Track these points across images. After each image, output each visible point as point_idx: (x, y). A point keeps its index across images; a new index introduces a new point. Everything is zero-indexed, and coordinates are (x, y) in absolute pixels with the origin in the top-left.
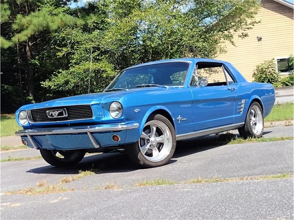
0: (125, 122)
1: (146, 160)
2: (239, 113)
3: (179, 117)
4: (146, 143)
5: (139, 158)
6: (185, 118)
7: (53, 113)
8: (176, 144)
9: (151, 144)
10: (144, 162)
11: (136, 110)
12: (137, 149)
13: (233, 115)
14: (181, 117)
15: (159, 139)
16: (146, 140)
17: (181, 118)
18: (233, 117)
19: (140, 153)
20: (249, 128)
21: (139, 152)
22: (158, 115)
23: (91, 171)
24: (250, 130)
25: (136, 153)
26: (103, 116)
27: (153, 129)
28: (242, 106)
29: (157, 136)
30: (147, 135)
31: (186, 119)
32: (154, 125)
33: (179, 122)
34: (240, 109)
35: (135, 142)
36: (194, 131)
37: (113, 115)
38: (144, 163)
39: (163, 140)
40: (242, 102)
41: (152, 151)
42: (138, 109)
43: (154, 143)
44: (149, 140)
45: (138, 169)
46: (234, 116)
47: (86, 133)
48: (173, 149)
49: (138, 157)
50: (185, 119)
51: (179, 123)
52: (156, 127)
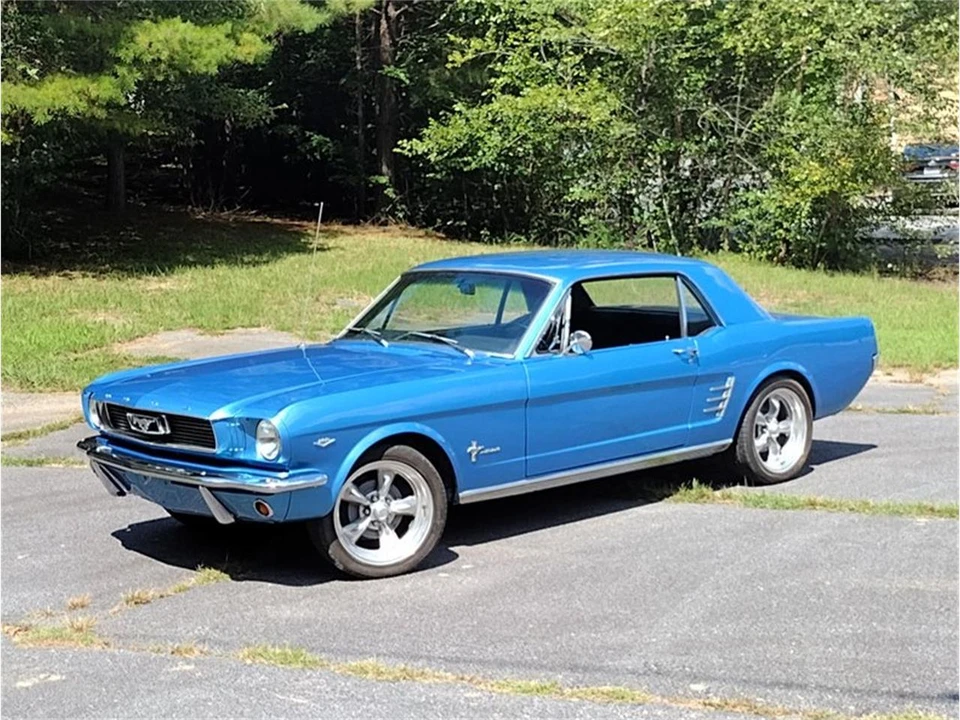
0: (287, 471)
1: (351, 561)
2: (713, 414)
3: (474, 447)
4: (362, 515)
5: (333, 557)
6: (495, 447)
7: (140, 422)
8: (443, 522)
9: (373, 519)
10: (344, 565)
11: (323, 440)
12: (328, 535)
13: (686, 423)
14: (477, 446)
15: (400, 506)
16: (361, 509)
17: (480, 448)
18: (688, 429)
19: (334, 543)
20: (747, 455)
21: (332, 541)
22: (396, 447)
23: (222, 571)
24: (749, 460)
25: (323, 543)
26: (242, 449)
27: (384, 480)
28: (724, 396)
29: (395, 498)
30: (365, 495)
31: (498, 449)
32: (388, 471)
33: (474, 460)
34: (718, 405)
35: (323, 515)
36: (527, 477)
37: (265, 451)
38: (345, 567)
39: (414, 507)
40: (727, 385)
41: (378, 535)
42: (327, 439)
43: (382, 516)
44: (368, 508)
45: (333, 579)
46: (690, 426)
47: (197, 486)
48: (433, 535)
49: (330, 552)
50: (493, 450)
51: (474, 463)
52: (393, 476)
